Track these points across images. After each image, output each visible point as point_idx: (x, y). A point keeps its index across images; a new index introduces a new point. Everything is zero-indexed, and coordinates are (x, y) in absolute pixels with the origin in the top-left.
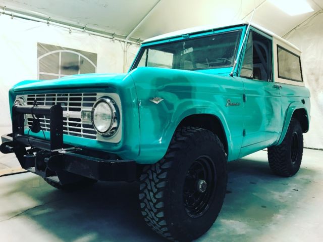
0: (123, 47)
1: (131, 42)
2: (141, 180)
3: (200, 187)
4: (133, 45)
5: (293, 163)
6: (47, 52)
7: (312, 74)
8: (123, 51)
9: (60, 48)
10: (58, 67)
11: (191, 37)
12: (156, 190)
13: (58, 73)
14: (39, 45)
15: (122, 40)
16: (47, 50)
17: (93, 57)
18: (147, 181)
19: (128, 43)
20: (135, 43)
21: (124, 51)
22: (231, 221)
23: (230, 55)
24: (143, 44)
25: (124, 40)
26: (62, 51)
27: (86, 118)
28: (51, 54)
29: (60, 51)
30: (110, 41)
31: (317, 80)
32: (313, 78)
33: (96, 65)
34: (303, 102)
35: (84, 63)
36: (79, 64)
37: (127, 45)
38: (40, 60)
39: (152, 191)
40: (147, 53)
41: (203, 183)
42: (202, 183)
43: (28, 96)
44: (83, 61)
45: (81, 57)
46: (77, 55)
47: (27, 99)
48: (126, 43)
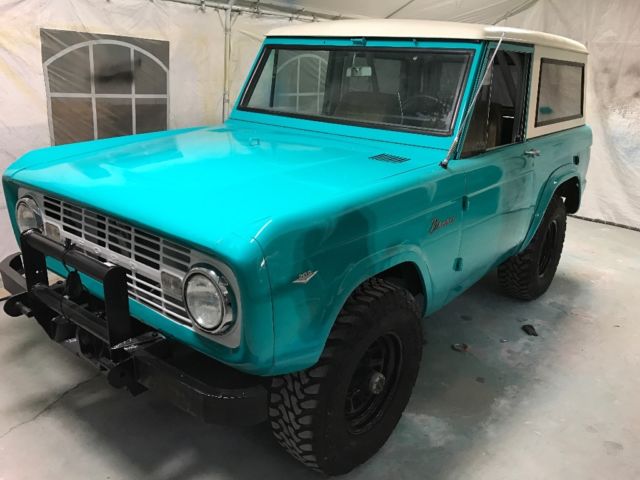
0: (224, 20)
1: (240, 8)
2: (273, 385)
3: (374, 387)
4: (244, 14)
5: (542, 276)
6: (63, 48)
7: (606, 71)
8: (222, 30)
9: (90, 36)
10: (88, 79)
11: (370, 44)
12: (300, 411)
13: (90, 92)
14: (45, 34)
15: (221, 5)
16: (63, 44)
17: (162, 49)
18: (284, 392)
19: (233, 11)
20: (247, 9)
21: (226, 30)
22: (423, 416)
23: (445, 108)
24: (268, 37)
25: (226, 6)
26: (95, 42)
27: (172, 287)
28: (71, 53)
29: (90, 44)
30: (196, 11)
31: (612, 85)
32: (605, 79)
33: (168, 67)
34: (576, 160)
35: (143, 64)
36: (133, 68)
37: (231, 16)
38: (48, 67)
39: (292, 410)
40: (276, 56)
41: (381, 380)
42: (377, 379)
43: (45, 198)
44: (140, 60)
45: (135, 51)
46: (129, 49)
47: (43, 204)
48: (229, 11)
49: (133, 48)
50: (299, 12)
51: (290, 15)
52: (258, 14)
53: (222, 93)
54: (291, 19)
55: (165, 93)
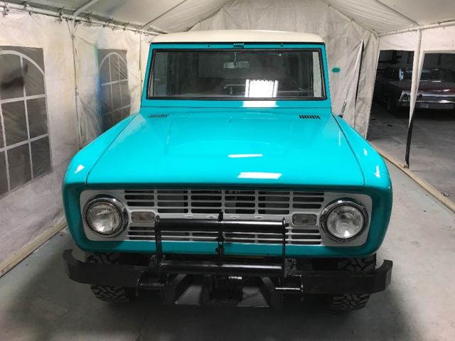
0: (71, 28)
1: (80, 19)
4: (83, 23)
11: (246, 46)
15: (70, 17)
17: (37, 54)
19: (76, 21)
21: (72, 37)
25: (72, 17)
30: (56, 22)
33: (44, 70)
35: (28, 69)
36: (23, 74)
43: (126, 192)
44: (27, 66)
45: (23, 59)
46: (19, 57)
47: (124, 198)
48: (73, 21)
49: (22, 56)
50: (109, 21)
51: (104, 23)
52: (89, 23)
53: (73, 87)
54: (104, 26)
55: (44, 93)
